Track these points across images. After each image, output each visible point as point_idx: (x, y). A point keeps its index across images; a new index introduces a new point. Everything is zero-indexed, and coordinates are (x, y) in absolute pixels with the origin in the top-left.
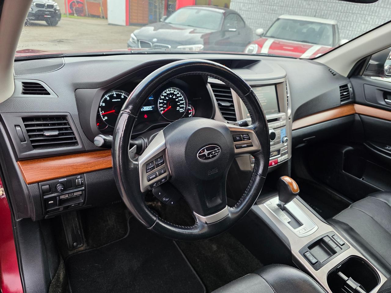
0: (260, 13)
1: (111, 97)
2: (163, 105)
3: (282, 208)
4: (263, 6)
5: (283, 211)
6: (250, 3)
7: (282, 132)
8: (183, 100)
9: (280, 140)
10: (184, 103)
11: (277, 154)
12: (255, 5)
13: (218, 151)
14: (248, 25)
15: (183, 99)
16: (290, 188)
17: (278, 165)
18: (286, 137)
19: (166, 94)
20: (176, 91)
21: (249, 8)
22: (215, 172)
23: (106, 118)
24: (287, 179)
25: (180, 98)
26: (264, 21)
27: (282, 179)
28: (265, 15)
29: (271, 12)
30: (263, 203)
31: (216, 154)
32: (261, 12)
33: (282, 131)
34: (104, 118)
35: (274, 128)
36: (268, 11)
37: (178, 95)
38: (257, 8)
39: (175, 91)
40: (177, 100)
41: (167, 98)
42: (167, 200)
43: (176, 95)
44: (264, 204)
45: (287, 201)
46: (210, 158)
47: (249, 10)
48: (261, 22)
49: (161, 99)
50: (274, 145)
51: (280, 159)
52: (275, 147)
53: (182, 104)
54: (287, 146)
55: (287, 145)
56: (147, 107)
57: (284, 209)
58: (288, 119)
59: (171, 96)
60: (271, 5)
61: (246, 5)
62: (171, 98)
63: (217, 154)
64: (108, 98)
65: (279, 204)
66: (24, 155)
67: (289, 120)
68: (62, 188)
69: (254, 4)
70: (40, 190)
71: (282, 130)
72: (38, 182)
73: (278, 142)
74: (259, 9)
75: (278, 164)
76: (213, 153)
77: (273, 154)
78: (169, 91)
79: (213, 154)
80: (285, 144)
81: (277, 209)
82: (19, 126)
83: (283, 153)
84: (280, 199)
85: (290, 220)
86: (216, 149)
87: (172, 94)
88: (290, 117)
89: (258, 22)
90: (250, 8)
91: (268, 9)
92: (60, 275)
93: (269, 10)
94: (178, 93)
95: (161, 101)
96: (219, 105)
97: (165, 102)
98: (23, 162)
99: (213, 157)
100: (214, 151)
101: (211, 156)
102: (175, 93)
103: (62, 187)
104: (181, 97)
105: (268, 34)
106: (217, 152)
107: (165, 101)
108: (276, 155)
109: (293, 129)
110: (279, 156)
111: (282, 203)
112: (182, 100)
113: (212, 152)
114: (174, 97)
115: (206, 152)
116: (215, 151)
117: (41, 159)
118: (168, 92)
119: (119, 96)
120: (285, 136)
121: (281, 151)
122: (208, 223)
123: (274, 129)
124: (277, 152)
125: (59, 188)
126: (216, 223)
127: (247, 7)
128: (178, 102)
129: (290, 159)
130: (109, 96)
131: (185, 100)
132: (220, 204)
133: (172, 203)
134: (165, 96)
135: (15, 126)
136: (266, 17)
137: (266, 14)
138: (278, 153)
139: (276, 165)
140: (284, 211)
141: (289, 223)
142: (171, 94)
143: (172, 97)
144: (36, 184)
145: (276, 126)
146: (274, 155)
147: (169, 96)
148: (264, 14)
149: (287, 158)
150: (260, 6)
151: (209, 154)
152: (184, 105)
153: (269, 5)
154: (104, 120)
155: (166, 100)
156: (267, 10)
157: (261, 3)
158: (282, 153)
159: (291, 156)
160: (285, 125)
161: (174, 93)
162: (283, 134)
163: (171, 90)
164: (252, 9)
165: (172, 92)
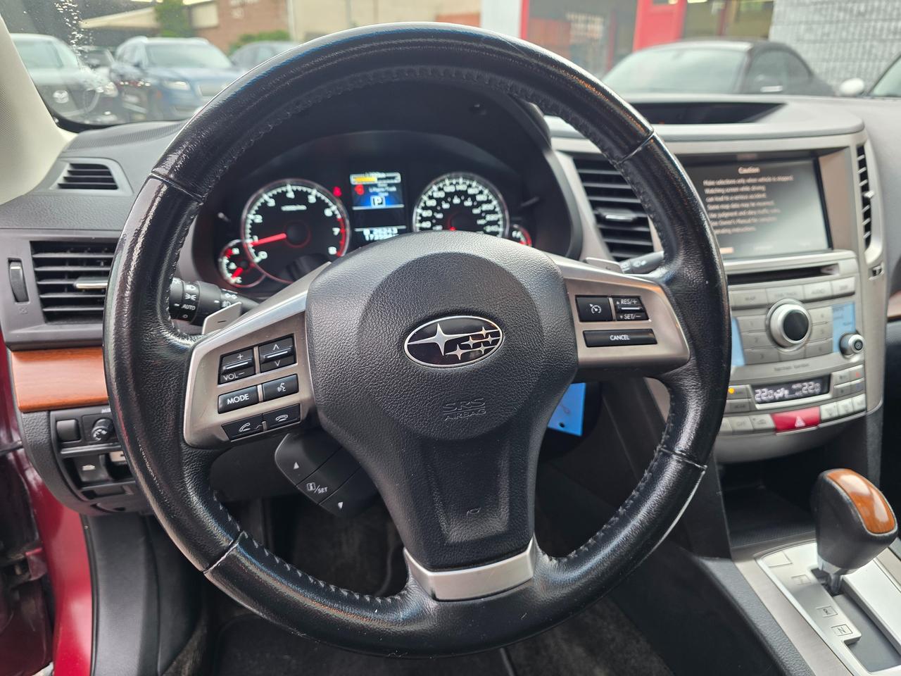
0: (856, 44)
1: (281, 199)
2: (433, 225)
3: (832, 584)
4: (866, 24)
5: (833, 595)
6: (826, 22)
7: (842, 317)
8: (496, 213)
9: (832, 341)
10: (498, 220)
11: (818, 390)
12: (840, 25)
13: (490, 339)
14: (822, 77)
15: (495, 208)
16: (860, 514)
17: (819, 429)
18: (857, 333)
19: (441, 195)
20: (474, 184)
21: (823, 34)
22: (476, 412)
23: (263, 255)
24: (850, 482)
25: (485, 207)
26: (871, 64)
27: (828, 479)
28: (872, 46)
29: (891, 37)
30: (755, 559)
31: (482, 348)
32: (859, 41)
33: (839, 314)
34: (257, 254)
35: (802, 298)
36: (881, 35)
37: (479, 198)
38: (848, 32)
39: (470, 186)
40: (476, 211)
41: (446, 206)
42: (321, 491)
43: (473, 197)
44: (760, 562)
45: (850, 563)
46: (454, 360)
47: (825, 38)
48: (860, 66)
49: (425, 208)
50: (805, 358)
51: (827, 410)
52: (807, 365)
53: (494, 223)
54: (860, 367)
55: (863, 363)
56: (385, 229)
57: (840, 590)
58: (866, 272)
59: (456, 201)
60: (891, 20)
61: (814, 26)
62: (457, 205)
63: (487, 351)
64: (272, 203)
65: (818, 569)
66: (18, 334)
67: (872, 278)
68: (104, 432)
69: (838, 22)
70: (50, 431)
71: (841, 308)
72: (49, 409)
73: (820, 349)
74: (853, 34)
75: (821, 425)
76: (471, 342)
77: (800, 390)
78: (451, 184)
79: (467, 347)
80: (855, 359)
81: (811, 586)
82: (19, 261)
83: (842, 390)
84: (821, 553)
85: (856, 634)
86: (484, 332)
87: (463, 194)
88: (877, 268)
89: (850, 68)
90: (828, 34)
91: (882, 30)
92: (182, 668)
93: (885, 31)
94: (481, 192)
95: (428, 213)
96: (599, 219)
97: (440, 216)
98: (22, 353)
99: (465, 358)
100: (474, 337)
101: (459, 352)
102: (471, 191)
103: (103, 429)
104: (489, 202)
105: (877, 91)
106: (486, 344)
107: (438, 212)
108: (814, 395)
109: (891, 313)
110: (827, 396)
111: (832, 570)
112: (493, 212)
113: (467, 339)
114: (468, 203)
115: (441, 338)
116: (481, 336)
117: (66, 350)
118: (450, 189)
119: (301, 197)
120: (853, 330)
121: (833, 382)
122: (438, 597)
123: (804, 302)
124: (818, 385)
125: (96, 430)
126: (474, 605)
127: (819, 33)
128: (480, 216)
129: (876, 412)
130: (274, 197)
131: (503, 212)
132: (497, 538)
133: (341, 505)
134: (439, 201)
135: (10, 261)
136: (874, 51)
137: (875, 43)
138: (822, 387)
139: (814, 428)
140: (840, 598)
141: (851, 644)
142: (459, 193)
143: (462, 202)
144: (45, 413)
145: (813, 293)
146: (805, 392)
147: (452, 201)
148: (868, 44)
149: (863, 406)
150: (856, 27)
151: (450, 345)
152: (499, 225)
153: (884, 20)
154: (257, 260)
155: (442, 211)
156: (878, 33)
157: (861, 18)
158: (837, 389)
159: (881, 403)
160: (851, 294)
161: (467, 191)
162: (845, 324)
163: (458, 183)
164: (832, 37)
165: (462, 187)
